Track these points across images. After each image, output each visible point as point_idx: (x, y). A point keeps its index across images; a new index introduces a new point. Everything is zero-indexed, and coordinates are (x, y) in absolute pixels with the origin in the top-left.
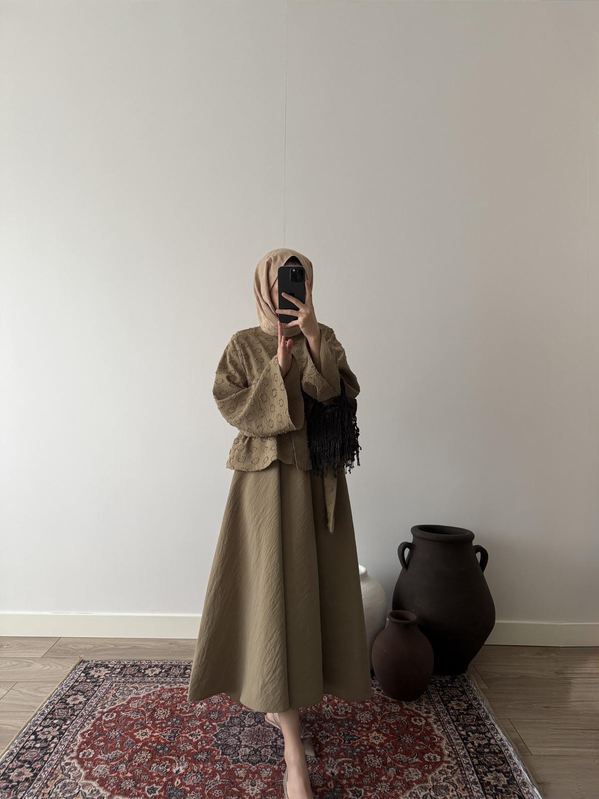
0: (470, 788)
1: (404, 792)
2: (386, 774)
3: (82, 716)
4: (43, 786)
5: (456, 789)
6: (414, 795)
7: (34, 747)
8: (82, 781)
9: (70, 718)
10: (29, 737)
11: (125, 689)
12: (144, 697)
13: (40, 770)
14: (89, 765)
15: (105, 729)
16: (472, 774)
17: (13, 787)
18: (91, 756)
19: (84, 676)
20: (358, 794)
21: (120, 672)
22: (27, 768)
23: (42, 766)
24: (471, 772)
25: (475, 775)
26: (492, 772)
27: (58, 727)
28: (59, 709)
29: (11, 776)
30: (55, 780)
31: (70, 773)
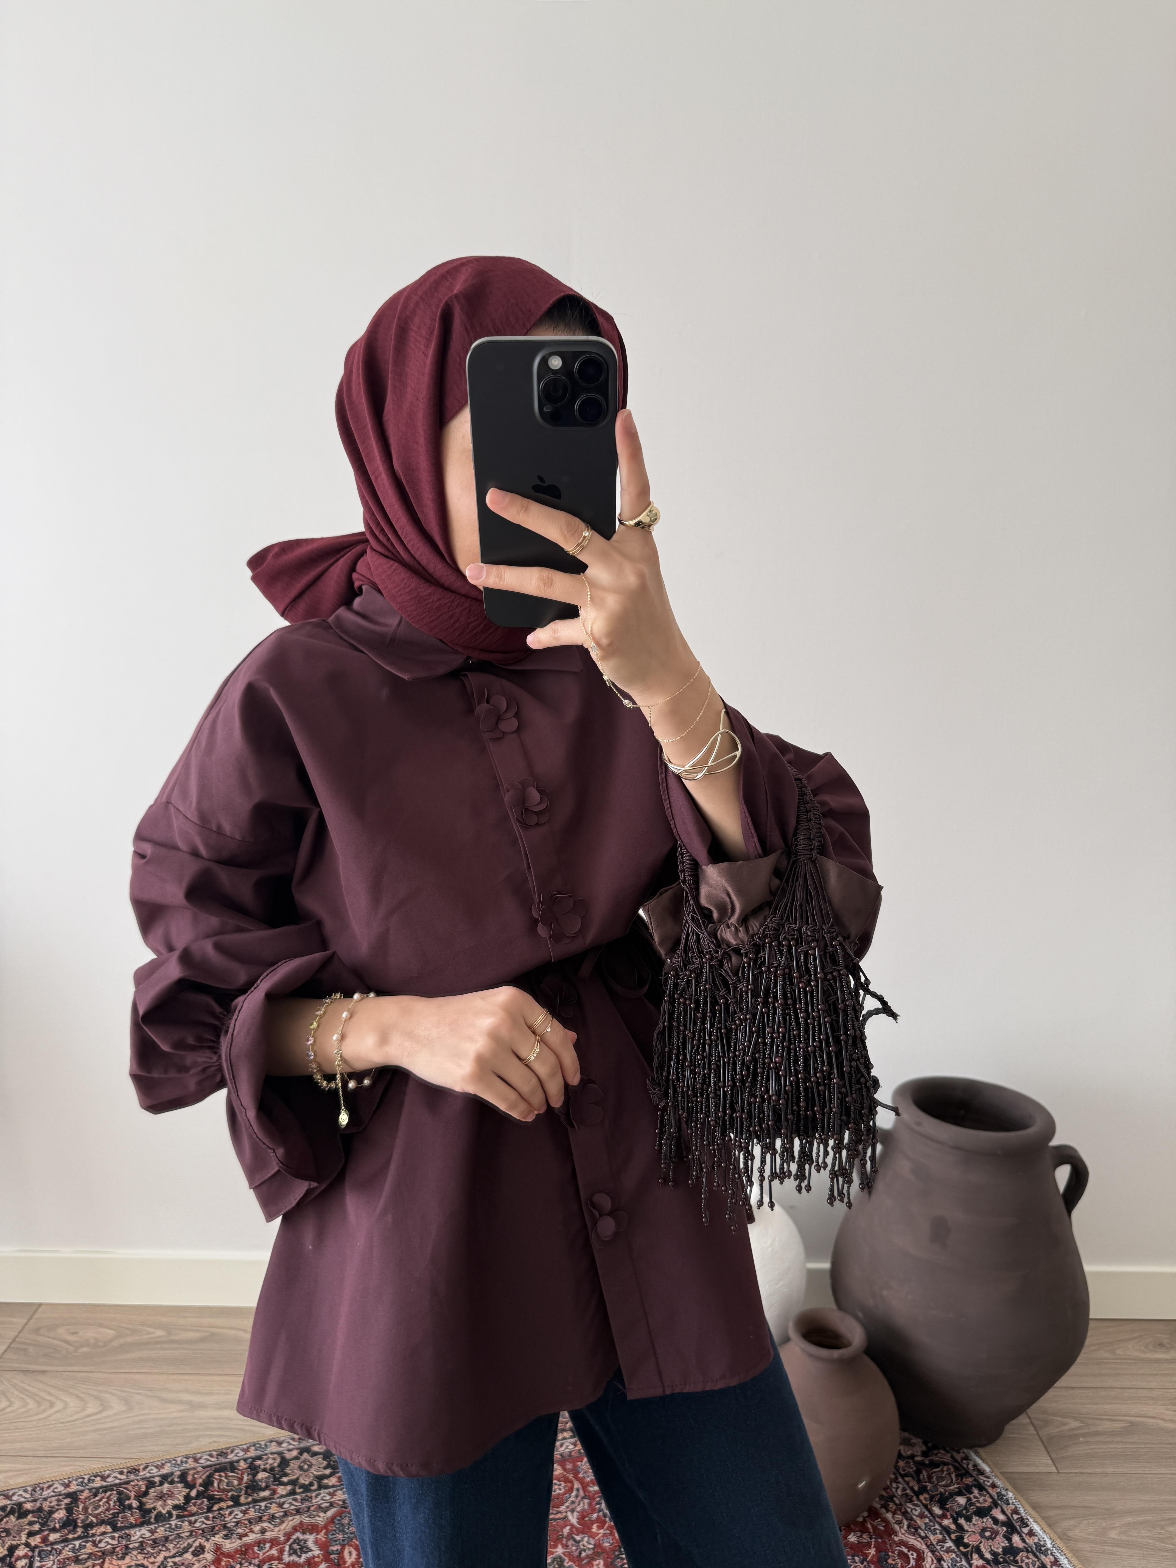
21: (67, 1524)
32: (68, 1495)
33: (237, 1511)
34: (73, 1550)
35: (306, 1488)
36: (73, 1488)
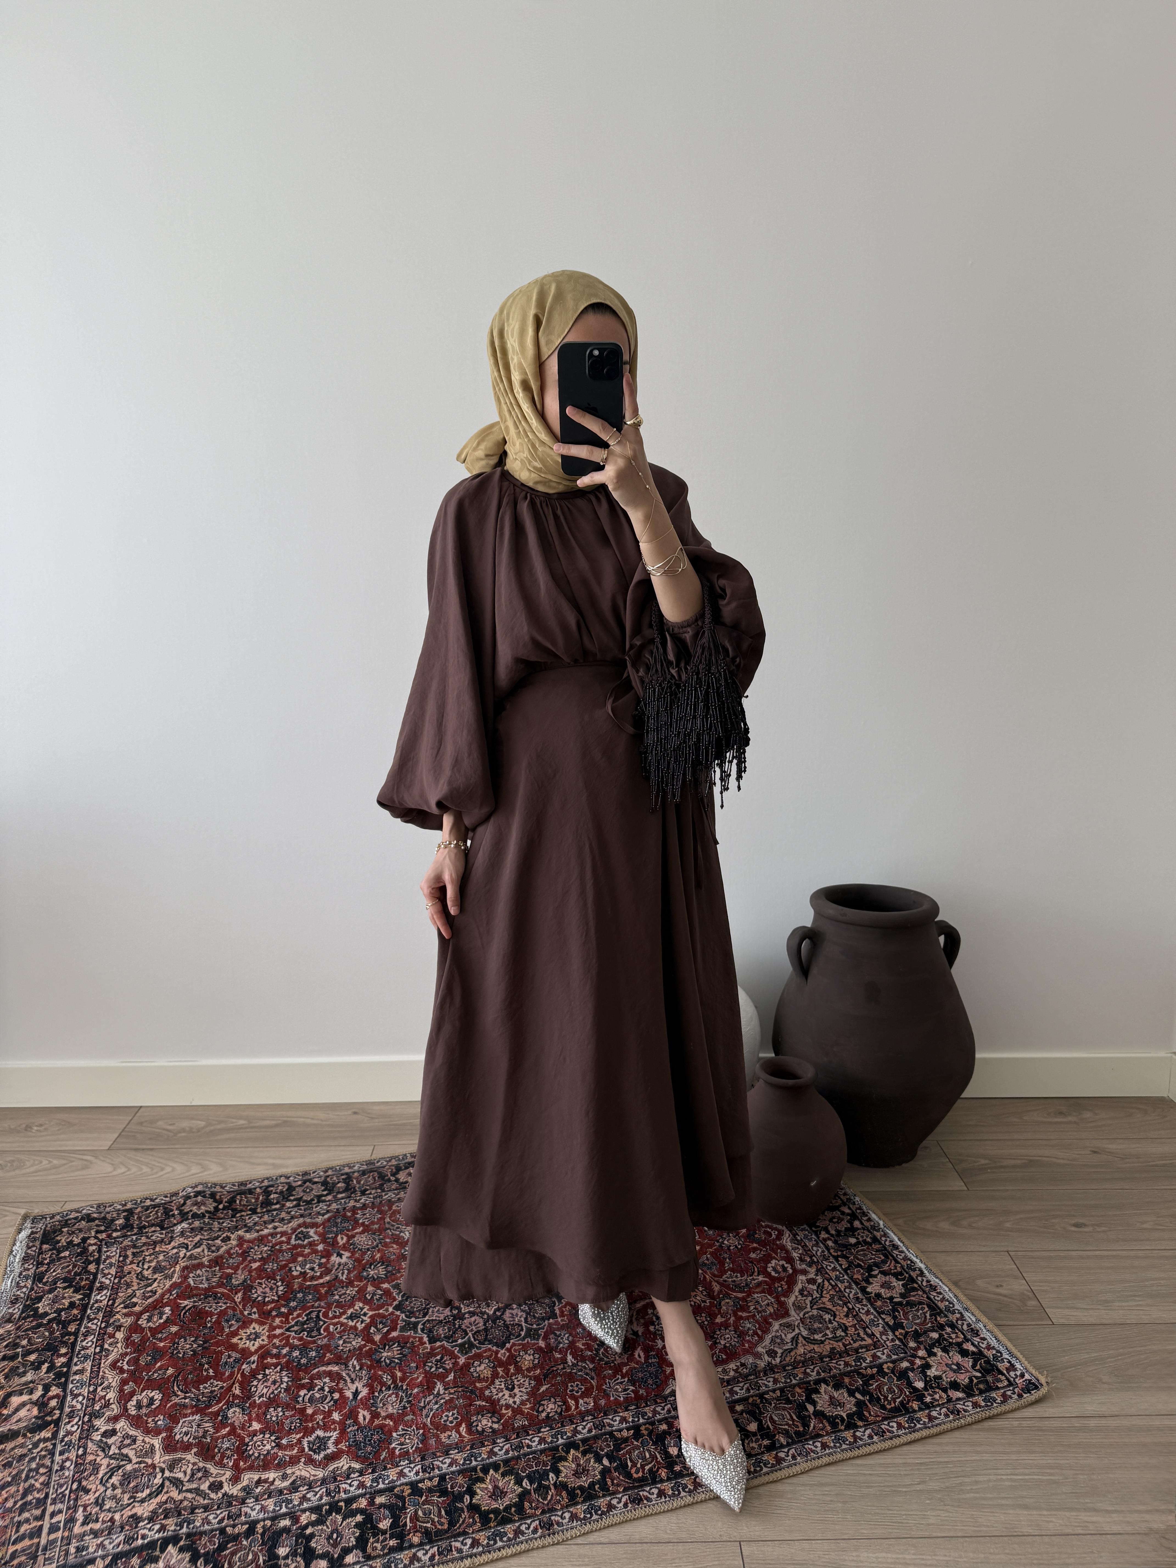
3: (88, 1331)
6: (778, 1341)
8: (159, 1459)
9: (62, 1342)
14: (159, 1423)
18: (156, 1404)
25: (853, 1286)
26: (875, 1276)
30: (97, 1474)
31: (125, 1451)
32: (124, 1211)
33: (254, 1217)
34: (131, 1241)
35: (309, 1203)
36: (129, 1206)
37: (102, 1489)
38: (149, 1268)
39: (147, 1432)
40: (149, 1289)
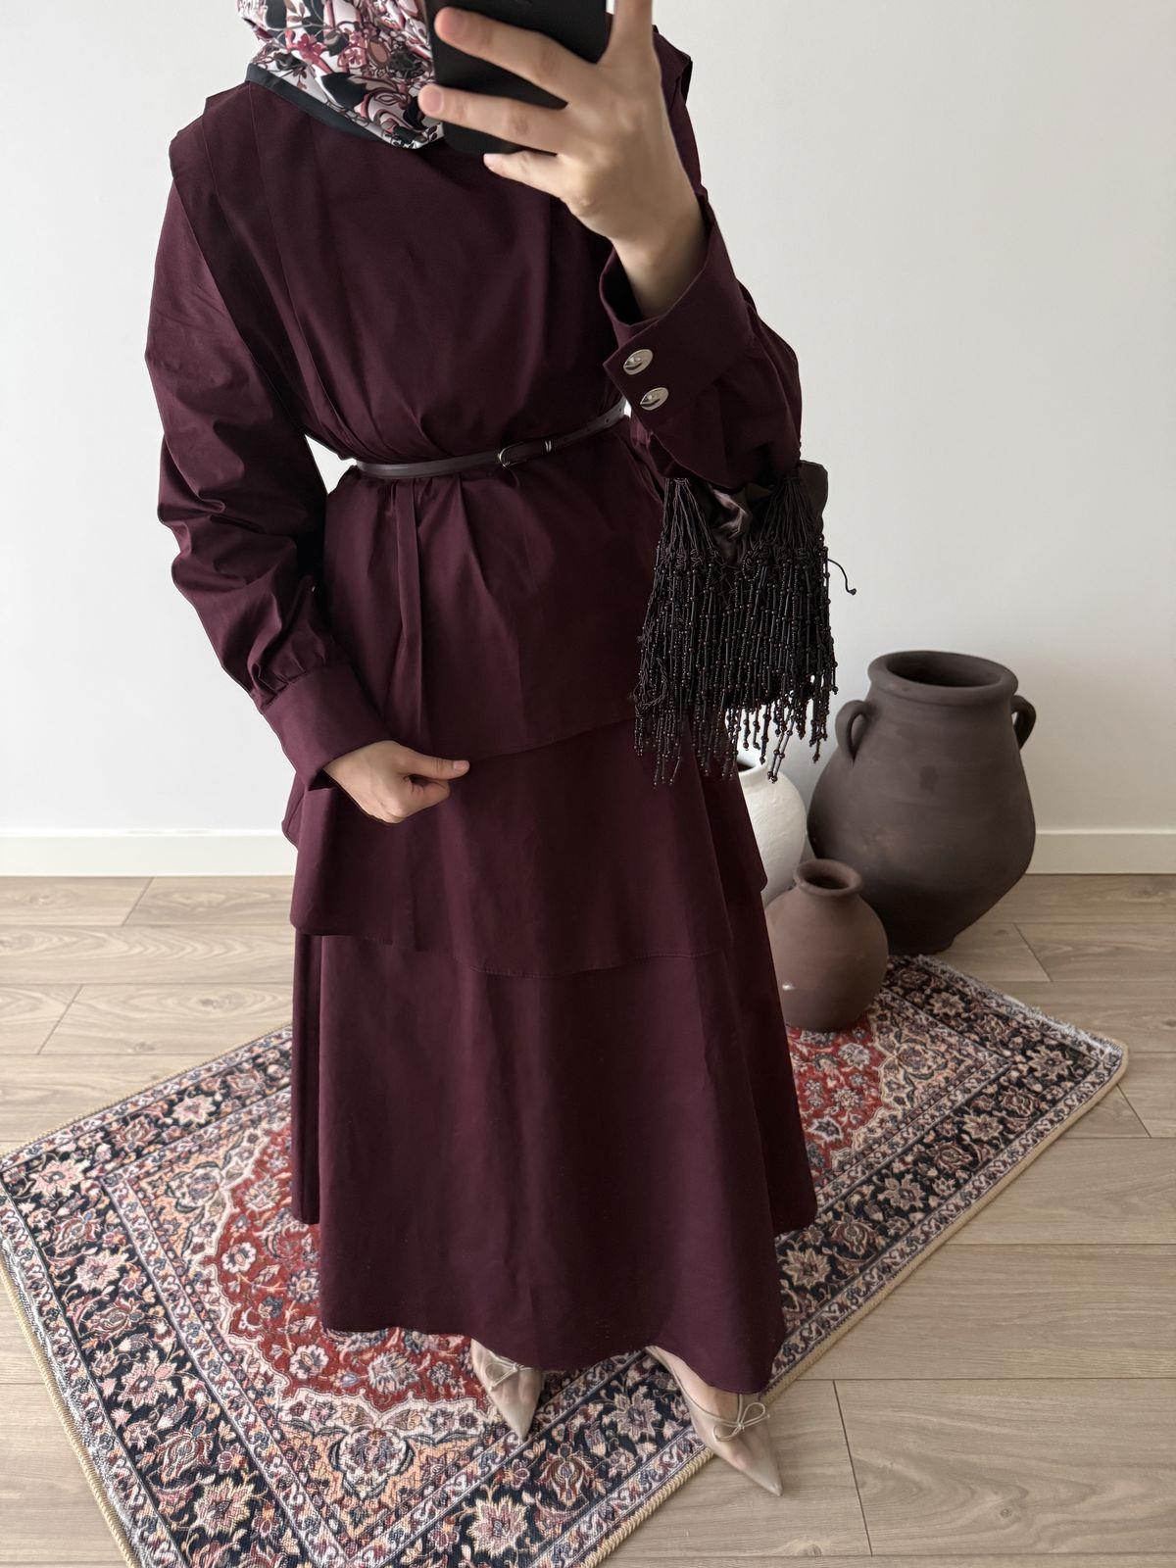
0: (937, 1035)
1: (877, 1088)
2: (825, 1076)
3: (171, 1295)
4: (312, 1491)
5: (925, 1045)
6: (894, 1086)
7: (163, 1434)
8: (379, 1419)
9: (152, 1318)
10: (113, 1422)
11: (187, 1180)
12: (254, 1172)
13: (253, 1466)
14: (346, 1379)
15: (272, 1289)
16: (918, 1014)
17: (245, 1543)
18: (325, 1360)
19: (34, 1210)
20: (833, 1129)
21: (116, 1153)
22: (217, 1482)
23: (247, 1454)
24: (912, 1011)
25: (920, 1011)
26: (930, 997)
27: (153, 1355)
28: (88, 1316)
29: (207, 1528)
30: (320, 1457)
31: (330, 1423)
37: (340, 1475)
38: (184, 1195)
39: (338, 1392)
40: (203, 1222)
